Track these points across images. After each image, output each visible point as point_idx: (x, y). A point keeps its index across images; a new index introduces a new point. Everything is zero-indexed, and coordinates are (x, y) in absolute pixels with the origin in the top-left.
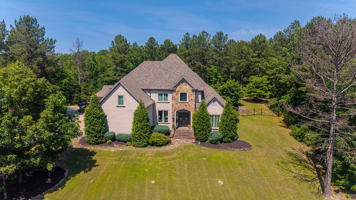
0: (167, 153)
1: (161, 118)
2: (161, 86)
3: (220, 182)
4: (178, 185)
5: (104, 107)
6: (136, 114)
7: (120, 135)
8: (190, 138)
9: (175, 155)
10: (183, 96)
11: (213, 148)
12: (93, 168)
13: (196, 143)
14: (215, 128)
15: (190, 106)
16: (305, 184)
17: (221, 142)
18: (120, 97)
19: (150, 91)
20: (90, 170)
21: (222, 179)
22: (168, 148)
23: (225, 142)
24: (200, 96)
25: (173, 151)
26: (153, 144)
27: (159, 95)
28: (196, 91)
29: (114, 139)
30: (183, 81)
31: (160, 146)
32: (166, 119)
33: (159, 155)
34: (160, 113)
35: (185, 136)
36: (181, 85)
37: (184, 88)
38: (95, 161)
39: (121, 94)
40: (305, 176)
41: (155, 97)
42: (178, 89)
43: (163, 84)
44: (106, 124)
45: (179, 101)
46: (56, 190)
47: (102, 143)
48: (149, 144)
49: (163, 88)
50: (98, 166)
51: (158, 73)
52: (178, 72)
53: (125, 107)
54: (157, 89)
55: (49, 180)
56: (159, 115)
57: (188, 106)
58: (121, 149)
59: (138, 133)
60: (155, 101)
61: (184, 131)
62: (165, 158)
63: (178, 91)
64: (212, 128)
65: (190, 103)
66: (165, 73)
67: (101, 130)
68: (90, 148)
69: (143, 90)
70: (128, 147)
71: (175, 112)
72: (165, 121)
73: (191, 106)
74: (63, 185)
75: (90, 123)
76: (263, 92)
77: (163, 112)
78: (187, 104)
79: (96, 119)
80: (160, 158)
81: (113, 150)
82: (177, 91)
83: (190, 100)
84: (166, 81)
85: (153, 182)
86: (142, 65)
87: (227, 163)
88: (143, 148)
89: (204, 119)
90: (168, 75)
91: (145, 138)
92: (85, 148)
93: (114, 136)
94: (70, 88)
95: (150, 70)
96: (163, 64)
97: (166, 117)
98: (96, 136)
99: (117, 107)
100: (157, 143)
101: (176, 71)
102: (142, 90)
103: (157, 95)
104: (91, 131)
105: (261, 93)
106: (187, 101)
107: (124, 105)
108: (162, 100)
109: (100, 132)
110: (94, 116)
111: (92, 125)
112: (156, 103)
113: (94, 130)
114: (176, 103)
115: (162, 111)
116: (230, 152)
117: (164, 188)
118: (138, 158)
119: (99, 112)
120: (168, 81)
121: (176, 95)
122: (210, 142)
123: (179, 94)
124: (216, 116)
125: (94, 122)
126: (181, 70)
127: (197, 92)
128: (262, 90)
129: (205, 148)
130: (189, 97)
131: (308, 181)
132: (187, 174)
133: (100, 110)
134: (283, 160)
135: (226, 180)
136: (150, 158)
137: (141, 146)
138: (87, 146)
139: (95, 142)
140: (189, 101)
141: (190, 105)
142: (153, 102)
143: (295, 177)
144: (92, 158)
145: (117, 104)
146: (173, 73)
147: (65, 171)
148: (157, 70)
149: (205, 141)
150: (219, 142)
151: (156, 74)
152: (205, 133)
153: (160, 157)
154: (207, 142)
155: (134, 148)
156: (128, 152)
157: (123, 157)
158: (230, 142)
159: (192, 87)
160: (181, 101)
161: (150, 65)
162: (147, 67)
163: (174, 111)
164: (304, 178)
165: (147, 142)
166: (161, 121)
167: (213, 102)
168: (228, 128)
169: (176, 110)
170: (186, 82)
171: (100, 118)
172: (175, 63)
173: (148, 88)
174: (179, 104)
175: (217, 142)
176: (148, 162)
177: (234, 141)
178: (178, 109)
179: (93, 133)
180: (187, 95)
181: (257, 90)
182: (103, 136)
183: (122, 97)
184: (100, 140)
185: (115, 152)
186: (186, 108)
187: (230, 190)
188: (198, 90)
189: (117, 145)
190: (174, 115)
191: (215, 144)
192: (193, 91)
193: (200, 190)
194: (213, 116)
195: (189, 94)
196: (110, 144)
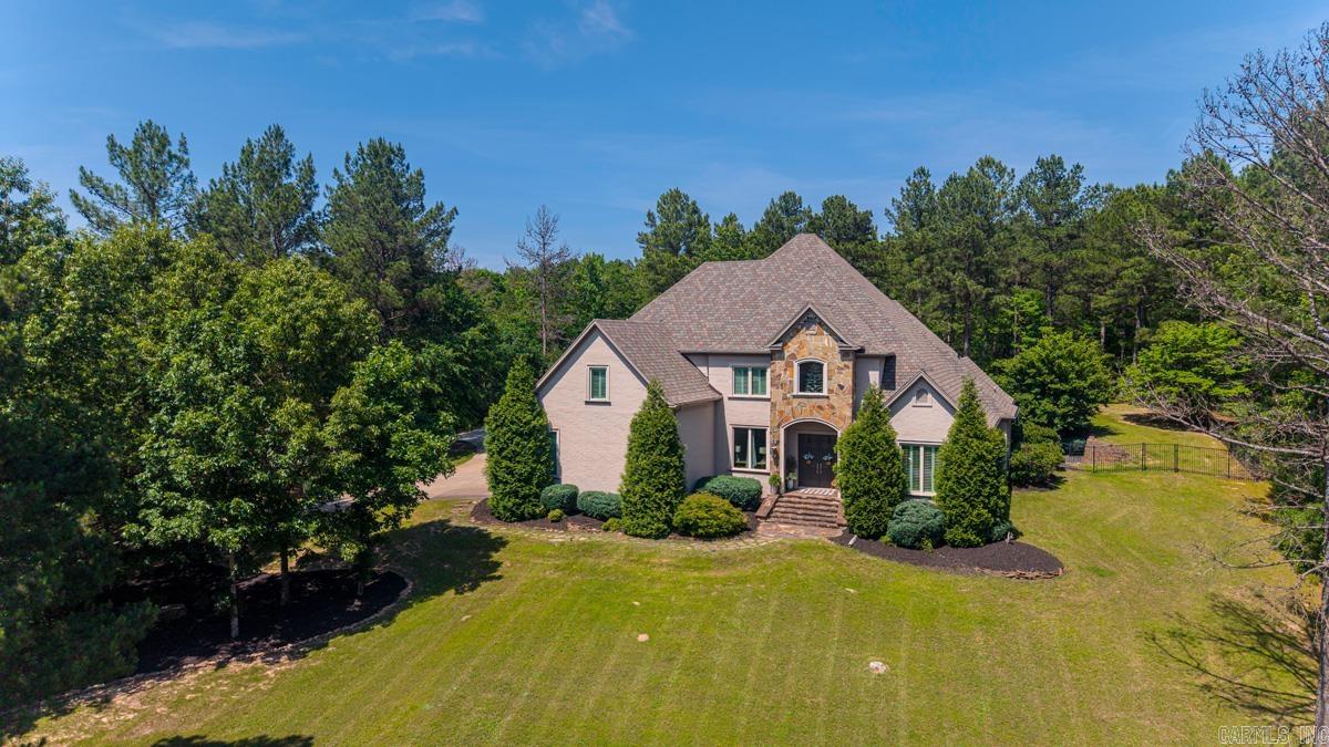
0: (725, 561)
1: (742, 455)
2: (744, 342)
3: (877, 665)
4: (720, 657)
5: (550, 401)
6: (637, 426)
7: (590, 494)
8: (827, 523)
10: (810, 374)
11: (901, 560)
12: (484, 585)
14: (925, 492)
15: (836, 410)
17: (939, 542)
18: (598, 373)
19: (707, 357)
20: (474, 588)
21: (888, 656)
22: (732, 546)
23: (954, 545)
24: (875, 375)
25: (746, 558)
26: (687, 530)
27: (737, 371)
28: (858, 357)
29: (571, 505)
30: (808, 319)
31: (708, 537)
32: (761, 457)
33: (695, 563)
34: (740, 434)
35: (812, 516)
36: (804, 336)
37: (813, 345)
38: (497, 565)
39: (598, 363)
40: (1257, 692)
41: (721, 378)
42: (792, 347)
43: (751, 336)
44: (553, 459)
45: (796, 392)
46: (364, 631)
47: (534, 517)
48: (674, 529)
49: (750, 348)
50: (500, 577)
51: (743, 300)
52: (809, 295)
53: (609, 404)
54: (730, 351)
55: (357, 603)
56: (736, 443)
57: (828, 411)
58: (582, 539)
59: (638, 488)
60: (720, 394)
61: (813, 501)
62: (712, 574)
63: (793, 356)
64: (913, 493)
65: (833, 397)
67: (531, 474)
68: (495, 529)
69: (685, 355)
70: (607, 534)
71: (782, 431)
72: (758, 467)
74: (390, 618)
75: (502, 450)
76: (1207, 383)
77: (750, 432)
78: (824, 403)
79: (517, 439)
80: (696, 574)
81: (558, 537)
82: (787, 354)
83: (835, 387)
85: (643, 638)
86: (697, 275)
87: (933, 611)
88: (653, 541)
89: (871, 455)
90: (773, 306)
91: (659, 508)
92: (482, 528)
93: (573, 496)
94: (489, 357)
95: (719, 291)
96: (766, 269)
97: (761, 450)
98: (516, 494)
99: (587, 403)
100: (696, 526)
101: (803, 292)
102: (683, 354)
103: (728, 372)
104: (501, 474)
105: (1199, 385)
106: (825, 393)
107: (606, 399)
108: (746, 392)
109: (528, 481)
110: (514, 427)
111: (505, 458)
112: (726, 400)
113: (511, 473)
114: (785, 398)
115: (746, 430)
116: (961, 578)
117: (670, 660)
118: (626, 567)
119: (529, 417)
120: (772, 324)
121: (786, 370)
122: (894, 540)
123: (796, 365)
124: (928, 449)
125: (512, 447)
126: (822, 286)
127: (859, 360)
128: (1206, 374)
129: (868, 557)
130: (829, 379)
131: (1264, 709)
132: (766, 629)
133: (533, 411)
134: (1178, 625)
135: (903, 663)
136: (664, 569)
137: (644, 532)
138: (488, 523)
139: (513, 514)
140: (830, 391)
141: (832, 407)
142: (714, 397)
143: (1207, 687)
144: (491, 557)
145: (585, 394)
146: (792, 296)
147: (405, 585)
148: (742, 290)
149: (876, 537)
150: (929, 544)
151: (735, 304)
152: (874, 503)
153: (696, 569)
154: (885, 539)
155: (626, 537)
156: (601, 546)
157: (581, 560)
158: (970, 545)
159: (842, 341)
160: (802, 388)
161: (720, 275)
162: (711, 282)
163: (779, 426)
164: (1249, 698)
165: (668, 521)
166: (744, 465)
167: (920, 394)
168: (963, 491)
169: (786, 425)
170: (821, 324)
171: (530, 434)
172: (806, 263)
173: (700, 350)
174: (795, 402)
175: (918, 539)
176: (652, 581)
177: (989, 541)
178: (793, 421)
179: (507, 483)
180: (825, 369)
181: (1181, 373)
182: (537, 496)
183: (603, 372)
184: (528, 509)
185: (562, 544)
186: (818, 417)
187: (903, 693)
188: (866, 352)
189: (577, 527)
190: (778, 442)
191: (912, 547)
192: (845, 354)
193: (791, 680)
194: (916, 448)
195: (833, 367)
196: (557, 520)
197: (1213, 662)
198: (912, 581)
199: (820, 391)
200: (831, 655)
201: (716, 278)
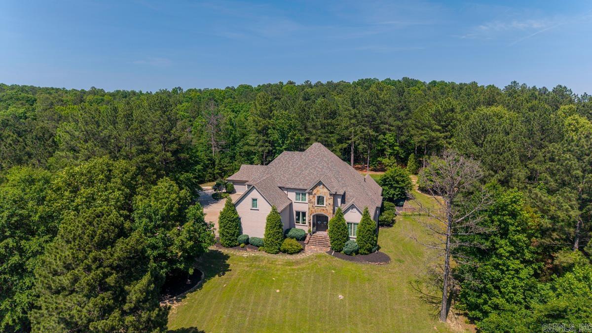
0: (297, 263)
1: (298, 219)
2: (299, 185)
3: (341, 297)
4: (300, 296)
5: (238, 208)
6: (269, 220)
7: (253, 238)
8: (325, 245)
9: (304, 265)
10: (320, 200)
11: (347, 259)
12: (226, 273)
13: (330, 253)
14: (353, 237)
15: (327, 209)
16: (428, 306)
17: (357, 252)
18: (254, 200)
19: (287, 189)
20: (224, 274)
21: (343, 293)
22: (298, 257)
23: (360, 254)
24: (339, 200)
25: (304, 261)
26: (285, 251)
27: (297, 194)
28: (335, 196)
29: (247, 242)
30: (320, 183)
31: (291, 254)
32: (304, 220)
33: (289, 263)
34: (298, 213)
35: (321, 242)
36: (320, 187)
37: (321, 191)
38: (229, 265)
39: (255, 197)
40: (433, 298)
41: (292, 196)
42: (315, 191)
43: (301, 182)
44: (240, 226)
45: (316, 205)
46: (195, 291)
47: (236, 246)
48: (280, 251)
49: (301, 187)
50: (231, 270)
51: (297, 167)
54: (295, 188)
55: (189, 281)
56: (297, 215)
57: (325, 211)
58: (253, 255)
59: (270, 239)
60: (292, 201)
61: (321, 238)
62: (294, 267)
63: (315, 194)
64: (350, 236)
65: (327, 207)
66: (305, 168)
67: (235, 233)
68: (225, 251)
69: (280, 187)
70: (260, 252)
71: (312, 216)
72: (303, 223)
73: (328, 211)
74: (200, 287)
75: (225, 226)
78: (324, 208)
79: (230, 222)
80: (289, 267)
81: (245, 254)
82: (313, 193)
83: (328, 204)
84: (305, 178)
85: (278, 291)
86: (281, 157)
87: (355, 277)
88: (274, 255)
89: (338, 229)
90: (307, 171)
91: (276, 245)
92: (220, 250)
93: (248, 239)
95: (290, 163)
96: (305, 155)
97: (304, 218)
98: (230, 239)
99: (251, 209)
100: (288, 251)
101: (317, 166)
103: (294, 194)
104: (225, 234)
107: (257, 209)
108: (300, 200)
109: (233, 235)
110: (229, 219)
111: (226, 228)
112: (293, 203)
113: (228, 233)
114: (313, 206)
115: (300, 212)
116: (363, 265)
117: (287, 298)
118: (268, 265)
119: (233, 215)
120: (307, 178)
121: (313, 198)
122: (345, 253)
123: (316, 197)
124: (354, 224)
125: (228, 225)
129: (338, 259)
130: (326, 201)
131: (433, 303)
132: (311, 286)
133: (234, 213)
134: (417, 278)
135: (347, 295)
136: (280, 266)
137: (272, 252)
138: (221, 248)
139: (229, 245)
140: (326, 205)
142: (289, 202)
143: (421, 297)
144: (225, 262)
145: (250, 207)
147: (202, 274)
148: (297, 164)
149: (340, 251)
150: (354, 254)
152: (339, 243)
153: (289, 266)
154: (342, 252)
155: (266, 253)
156: (259, 258)
157: (254, 263)
158: (366, 254)
159: (330, 191)
160: (318, 204)
162: (287, 160)
164: (431, 300)
165: (279, 249)
166: (299, 223)
167: (352, 209)
168: (364, 239)
169: (313, 214)
170: (324, 185)
171: (233, 221)
172: (318, 154)
173: (285, 186)
174: (316, 208)
175: (351, 253)
176: (277, 270)
177: (371, 253)
178: (315, 213)
179: (227, 236)
180: (325, 198)
182: (236, 240)
183: (256, 200)
184: (233, 244)
185: (247, 257)
186: (323, 213)
187: (347, 304)
188: (337, 194)
189: (250, 250)
190: (310, 220)
191: (350, 255)
192: (331, 195)
193: (319, 302)
194: (351, 224)
195: (327, 198)
196: (243, 247)
197: (424, 290)
198: (351, 267)
199: (323, 204)
200: (329, 293)
201: (288, 158)
